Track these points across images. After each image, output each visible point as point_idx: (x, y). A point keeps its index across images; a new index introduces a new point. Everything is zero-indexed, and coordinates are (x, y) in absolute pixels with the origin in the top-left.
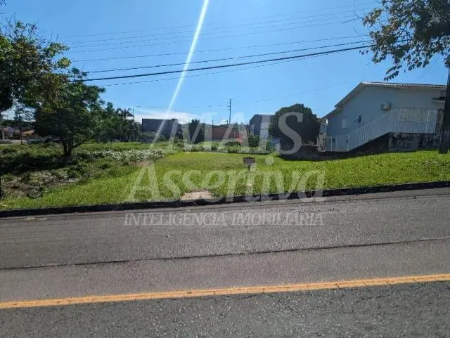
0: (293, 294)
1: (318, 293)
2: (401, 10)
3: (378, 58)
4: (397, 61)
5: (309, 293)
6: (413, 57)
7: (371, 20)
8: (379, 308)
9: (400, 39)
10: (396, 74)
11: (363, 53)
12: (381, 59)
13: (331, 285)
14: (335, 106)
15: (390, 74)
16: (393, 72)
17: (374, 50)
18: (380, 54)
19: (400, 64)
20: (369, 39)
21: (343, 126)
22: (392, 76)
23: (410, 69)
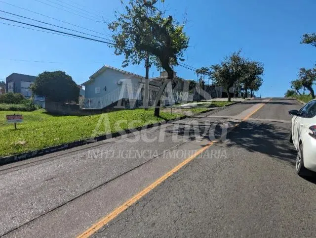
0: (100, 231)
1: (118, 219)
2: (127, 29)
3: (118, 52)
4: (127, 58)
5: (111, 223)
6: (134, 58)
7: (112, 27)
8: (153, 207)
9: (127, 46)
10: (127, 65)
11: (109, 47)
12: (119, 54)
13: (123, 207)
14: (90, 78)
15: (124, 64)
16: (126, 63)
17: (115, 47)
18: (118, 50)
19: (128, 60)
20: (112, 39)
21: (96, 92)
22: (125, 66)
23: (133, 64)
